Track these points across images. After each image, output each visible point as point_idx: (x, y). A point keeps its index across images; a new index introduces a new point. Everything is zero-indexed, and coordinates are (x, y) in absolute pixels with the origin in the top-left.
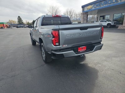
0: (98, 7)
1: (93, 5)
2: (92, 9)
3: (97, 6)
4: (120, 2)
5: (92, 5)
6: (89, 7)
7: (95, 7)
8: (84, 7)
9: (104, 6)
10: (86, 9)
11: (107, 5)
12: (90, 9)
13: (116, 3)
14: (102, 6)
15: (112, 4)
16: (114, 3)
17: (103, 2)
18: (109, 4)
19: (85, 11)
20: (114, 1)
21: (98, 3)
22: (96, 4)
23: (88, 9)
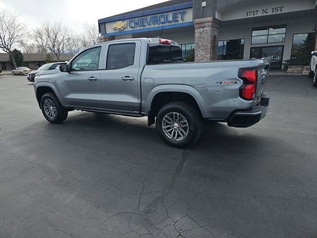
0: (138, 28)
1: (128, 21)
2: (125, 30)
3: (136, 24)
4: (181, 22)
5: (126, 22)
6: (119, 25)
7: (132, 27)
8: (105, 23)
9: (152, 26)
10: (110, 29)
11: (157, 26)
12: (120, 30)
13: (173, 23)
14: (148, 27)
15: (167, 24)
16: (170, 22)
17: (149, 18)
18: (162, 23)
19: (107, 32)
20: (170, 19)
21: (139, 18)
22: (133, 19)
23: (115, 29)
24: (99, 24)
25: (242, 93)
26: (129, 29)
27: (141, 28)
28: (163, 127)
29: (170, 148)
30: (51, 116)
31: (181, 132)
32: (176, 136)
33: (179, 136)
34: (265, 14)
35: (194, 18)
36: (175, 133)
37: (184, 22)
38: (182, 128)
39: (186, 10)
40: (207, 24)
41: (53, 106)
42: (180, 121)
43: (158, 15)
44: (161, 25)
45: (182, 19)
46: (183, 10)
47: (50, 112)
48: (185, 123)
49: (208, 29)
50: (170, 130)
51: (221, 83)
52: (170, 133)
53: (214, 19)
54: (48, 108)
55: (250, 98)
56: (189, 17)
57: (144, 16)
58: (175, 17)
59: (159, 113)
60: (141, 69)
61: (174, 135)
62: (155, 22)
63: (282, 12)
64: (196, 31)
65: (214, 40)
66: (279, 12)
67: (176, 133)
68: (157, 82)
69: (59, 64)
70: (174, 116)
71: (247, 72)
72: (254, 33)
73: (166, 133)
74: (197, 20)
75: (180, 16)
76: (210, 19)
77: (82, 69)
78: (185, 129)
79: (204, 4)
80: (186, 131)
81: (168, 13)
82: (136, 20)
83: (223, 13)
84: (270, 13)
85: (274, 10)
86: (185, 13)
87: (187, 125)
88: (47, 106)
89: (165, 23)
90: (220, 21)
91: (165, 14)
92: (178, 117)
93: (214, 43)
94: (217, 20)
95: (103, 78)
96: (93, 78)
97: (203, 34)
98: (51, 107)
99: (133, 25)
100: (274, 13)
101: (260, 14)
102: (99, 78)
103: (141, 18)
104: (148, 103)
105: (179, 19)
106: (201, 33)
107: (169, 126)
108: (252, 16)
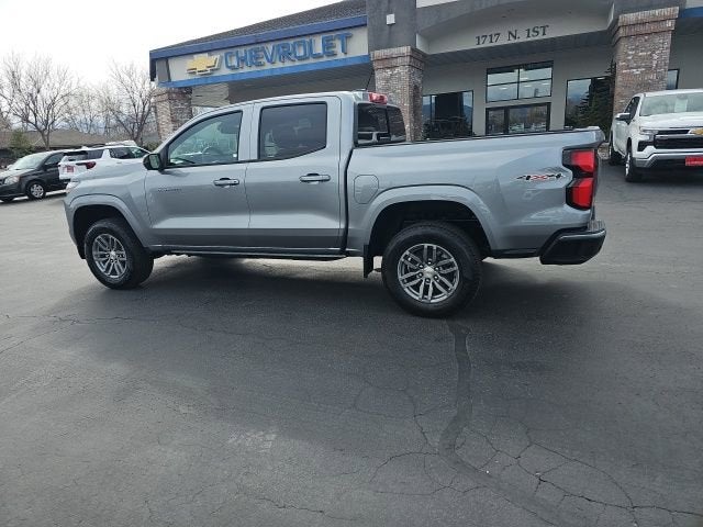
0: (246, 69)
1: (223, 53)
2: (217, 74)
3: (242, 60)
4: (341, 56)
5: (217, 56)
6: (202, 62)
7: (233, 68)
8: (166, 59)
9: (279, 65)
10: (180, 71)
11: (288, 64)
12: (205, 75)
13: (325, 59)
14: (268, 66)
15: (312, 61)
16: (318, 56)
17: (270, 47)
18: (300, 59)
19: (174, 79)
20: (318, 48)
21: (248, 48)
22: (234, 50)
23: (192, 72)
24: (153, 62)
25: (571, 197)
26: (225, 71)
27: (254, 69)
28: (400, 277)
29: (419, 321)
30: (114, 272)
31: (442, 283)
32: (430, 293)
33: (436, 292)
34: (513, 41)
35: (371, 49)
36: (426, 288)
37: (348, 56)
38: (442, 275)
39: (351, 31)
40: (399, 60)
41: (119, 248)
42: (437, 261)
43: (291, 42)
44: (297, 63)
45: (344, 51)
46: (345, 31)
47: (110, 265)
48: (451, 265)
49: (402, 71)
50: (414, 282)
51: (528, 178)
52: (416, 288)
53: (414, 50)
54: (103, 256)
55: (586, 205)
56: (359, 45)
57: (258, 43)
58: (328, 46)
59: (391, 247)
60: (344, 157)
61: (426, 292)
62: (285, 56)
63: (545, 37)
64: (378, 75)
65: (416, 94)
66: (540, 37)
67: (431, 288)
68: (385, 183)
69: (65, 154)
70: (425, 251)
71: (581, 155)
72: (492, 79)
73: (407, 290)
74: (379, 53)
75: (338, 44)
76: (405, 50)
77: (189, 163)
78: (450, 277)
79: (391, 19)
80: (451, 281)
81: (313, 38)
82: (242, 51)
83: (429, 38)
84: (523, 38)
85: (531, 33)
86: (349, 37)
87: (456, 268)
88: (101, 250)
89: (307, 58)
90: (424, 55)
91: (307, 39)
92: (434, 253)
93: (414, 101)
94: (418, 52)
95: (253, 179)
96: (228, 182)
97: (394, 82)
98: (113, 253)
99: (234, 62)
100: (529, 39)
101: (503, 40)
102: (242, 181)
103: (252, 47)
104: (363, 227)
105: (338, 49)
106: (387, 80)
107: (412, 274)
108: (487, 44)
